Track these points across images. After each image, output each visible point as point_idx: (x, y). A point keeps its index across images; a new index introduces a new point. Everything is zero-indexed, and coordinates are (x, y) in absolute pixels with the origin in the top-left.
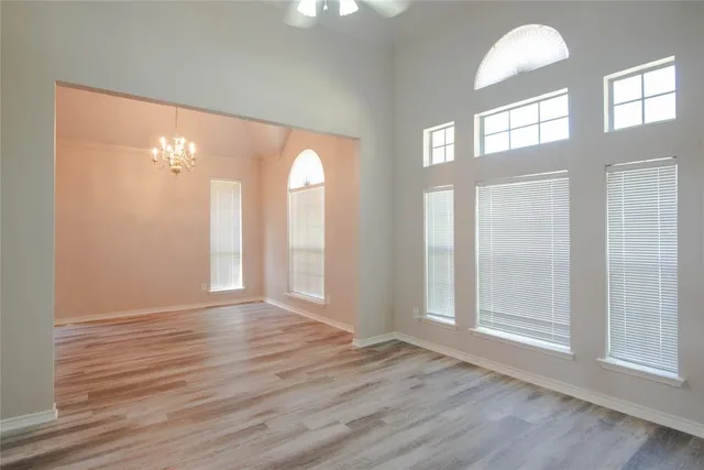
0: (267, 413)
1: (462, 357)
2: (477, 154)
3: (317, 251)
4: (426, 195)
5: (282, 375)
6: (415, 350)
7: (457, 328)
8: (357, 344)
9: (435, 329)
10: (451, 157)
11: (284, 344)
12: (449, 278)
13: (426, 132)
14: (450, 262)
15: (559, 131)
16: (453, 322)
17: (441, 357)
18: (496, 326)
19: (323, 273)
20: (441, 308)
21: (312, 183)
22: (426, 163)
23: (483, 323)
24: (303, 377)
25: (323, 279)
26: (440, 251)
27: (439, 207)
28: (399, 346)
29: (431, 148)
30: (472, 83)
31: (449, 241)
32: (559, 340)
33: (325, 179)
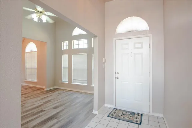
0: (24, 103)
1: (69, 89)
2: (73, 48)
3: (34, 69)
4: (63, 56)
5: (26, 97)
6: (59, 89)
7: (68, 83)
8: (46, 90)
9: (64, 84)
10: (68, 48)
11: (25, 92)
12: (67, 74)
13: (63, 42)
14: (67, 70)
15: (86, 46)
16: (68, 82)
17: (65, 90)
18: (76, 82)
19: (36, 74)
20: (65, 80)
21: (33, 51)
22: (62, 49)
23: (74, 82)
24: (32, 97)
25: (36, 76)
26: (65, 68)
27: (65, 59)
28: (56, 89)
29: (64, 46)
30: (72, 34)
31: (67, 66)
32: (86, 83)
33: (37, 50)
